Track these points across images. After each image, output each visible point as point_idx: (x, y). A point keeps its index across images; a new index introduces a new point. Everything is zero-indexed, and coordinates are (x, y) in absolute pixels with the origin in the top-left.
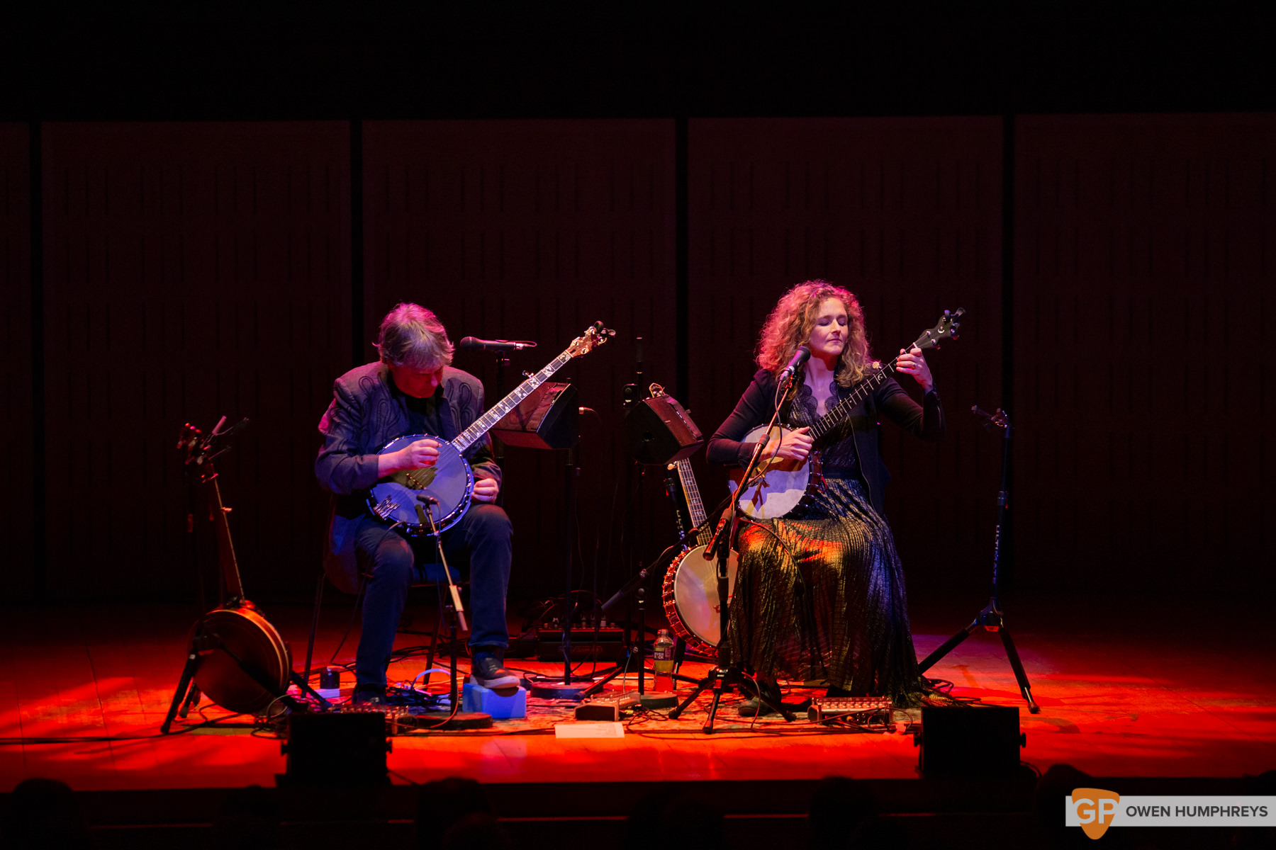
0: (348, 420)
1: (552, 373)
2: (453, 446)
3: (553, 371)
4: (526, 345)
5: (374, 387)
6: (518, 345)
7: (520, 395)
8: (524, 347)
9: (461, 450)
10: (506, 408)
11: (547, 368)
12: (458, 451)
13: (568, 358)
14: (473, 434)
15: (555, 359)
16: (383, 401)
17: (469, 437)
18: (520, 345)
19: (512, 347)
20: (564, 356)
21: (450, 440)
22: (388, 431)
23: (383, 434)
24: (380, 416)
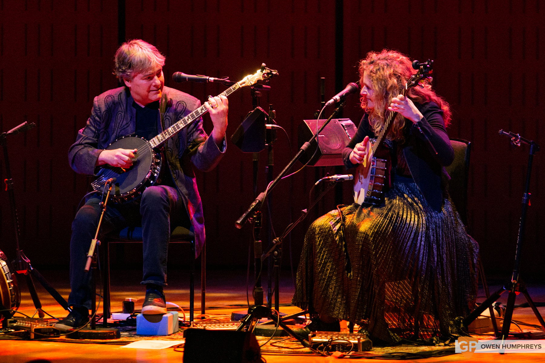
0: (93, 124)
2: (149, 144)
4: (216, 79)
5: (114, 103)
6: (210, 78)
7: (200, 111)
8: (214, 80)
9: (153, 147)
10: (189, 119)
12: (151, 147)
13: (237, 88)
14: (163, 136)
15: (229, 89)
16: (120, 112)
17: (161, 138)
18: (212, 79)
19: (206, 80)
20: (235, 86)
21: (149, 140)
22: (119, 133)
23: (116, 134)
24: (116, 123)
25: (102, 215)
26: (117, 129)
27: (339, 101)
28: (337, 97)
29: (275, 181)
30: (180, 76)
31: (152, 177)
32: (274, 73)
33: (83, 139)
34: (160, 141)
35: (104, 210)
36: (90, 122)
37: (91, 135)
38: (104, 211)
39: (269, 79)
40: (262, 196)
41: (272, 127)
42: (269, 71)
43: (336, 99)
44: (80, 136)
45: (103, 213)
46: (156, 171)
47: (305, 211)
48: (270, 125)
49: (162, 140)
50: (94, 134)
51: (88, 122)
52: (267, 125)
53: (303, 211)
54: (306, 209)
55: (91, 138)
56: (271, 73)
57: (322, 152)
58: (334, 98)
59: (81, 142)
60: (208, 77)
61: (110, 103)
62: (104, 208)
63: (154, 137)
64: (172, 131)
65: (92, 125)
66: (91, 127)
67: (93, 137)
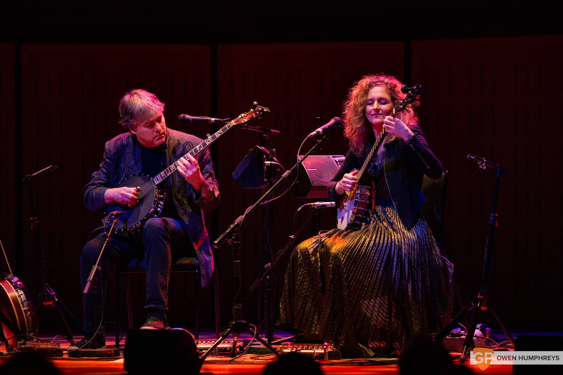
1: (220, 135)
2: (153, 181)
3: (221, 133)
4: (217, 119)
5: (122, 145)
6: (212, 119)
7: (198, 149)
8: (215, 121)
11: (218, 132)
12: (155, 184)
13: (231, 126)
14: (166, 173)
15: (224, 127)
16: (128, 154)
17: (163, 175)
18: (213, 119)
19: (207, 120)
20: (230, 124)
21: (153, 177)
22: (128, 172)
23: (126, 174)
24: (125, 164)
25: (105, 244)
26: (126, 169)
27: (322, 133)
28: (320, 129)
29: (255, 205)
30: (184, 117)
31: (156, 212)
32: (265, 110)
33: (95, 179)
34: (162, 178)
35: (107, 239)
36: (103, 165)
37: (103, 176)
38: (107, 241)
39: (260, 116)
40: (241, 218)
41: (270, 164)
42: (261, 109)
43: (319, 131)
44: (93, 177)
45: (106, 242)
46: (159, 205)
47: (292, 237)
48: (269, 162)
49: (164, 177)
50: (105, 175)
51: (101, 165)
52: (266, 162)
53: (290, 237)
54: (293, 236)
55: (103, 179)
56: (262, 111)
57: (312, 185)
58: (317, 130)
59: (94, 182)
60: (209, 118)
61: (119, 146)
62: (108, 238)
63: (157, 174)
64: (173, 168)
65: (104, 167)
66: (103, 169)
67: (105, 178)
